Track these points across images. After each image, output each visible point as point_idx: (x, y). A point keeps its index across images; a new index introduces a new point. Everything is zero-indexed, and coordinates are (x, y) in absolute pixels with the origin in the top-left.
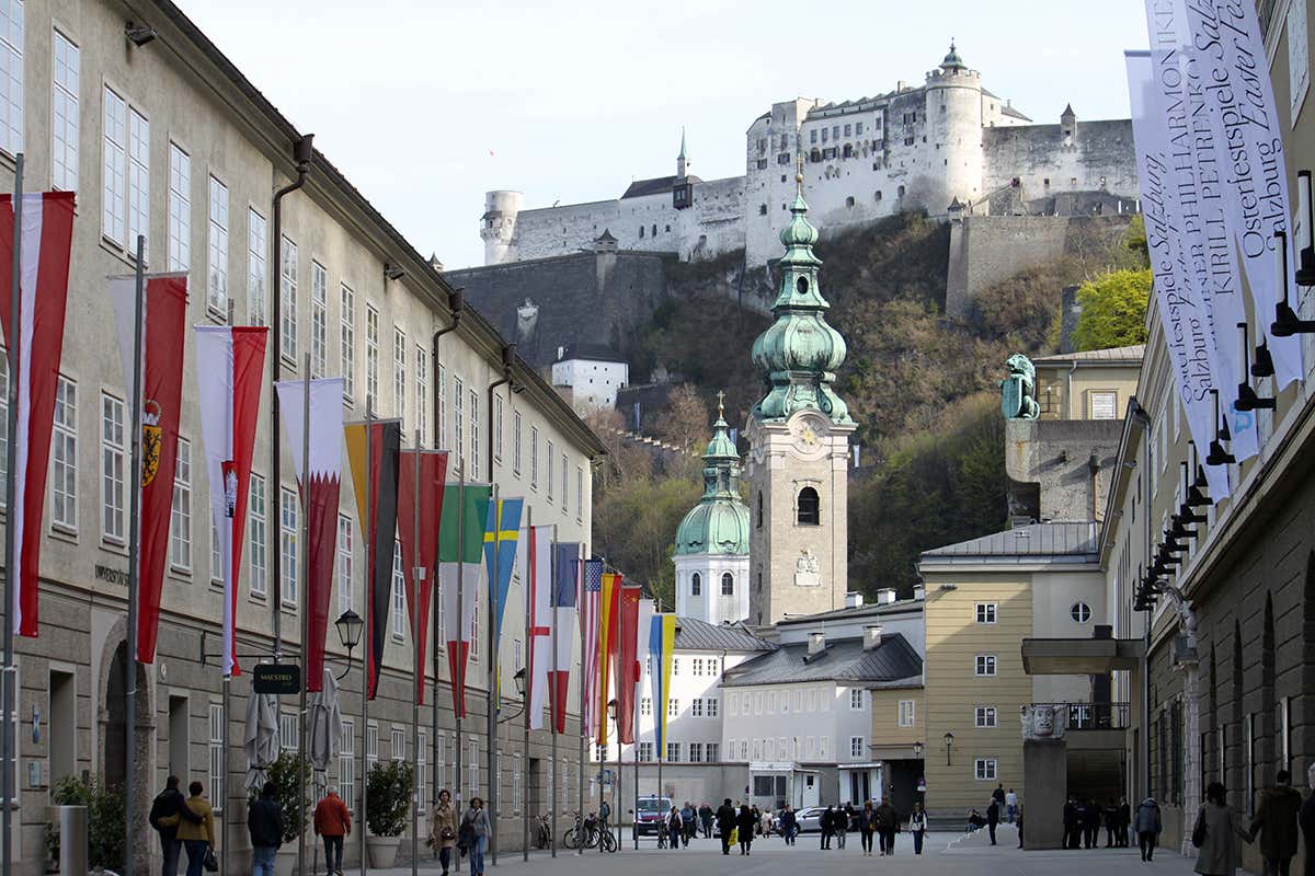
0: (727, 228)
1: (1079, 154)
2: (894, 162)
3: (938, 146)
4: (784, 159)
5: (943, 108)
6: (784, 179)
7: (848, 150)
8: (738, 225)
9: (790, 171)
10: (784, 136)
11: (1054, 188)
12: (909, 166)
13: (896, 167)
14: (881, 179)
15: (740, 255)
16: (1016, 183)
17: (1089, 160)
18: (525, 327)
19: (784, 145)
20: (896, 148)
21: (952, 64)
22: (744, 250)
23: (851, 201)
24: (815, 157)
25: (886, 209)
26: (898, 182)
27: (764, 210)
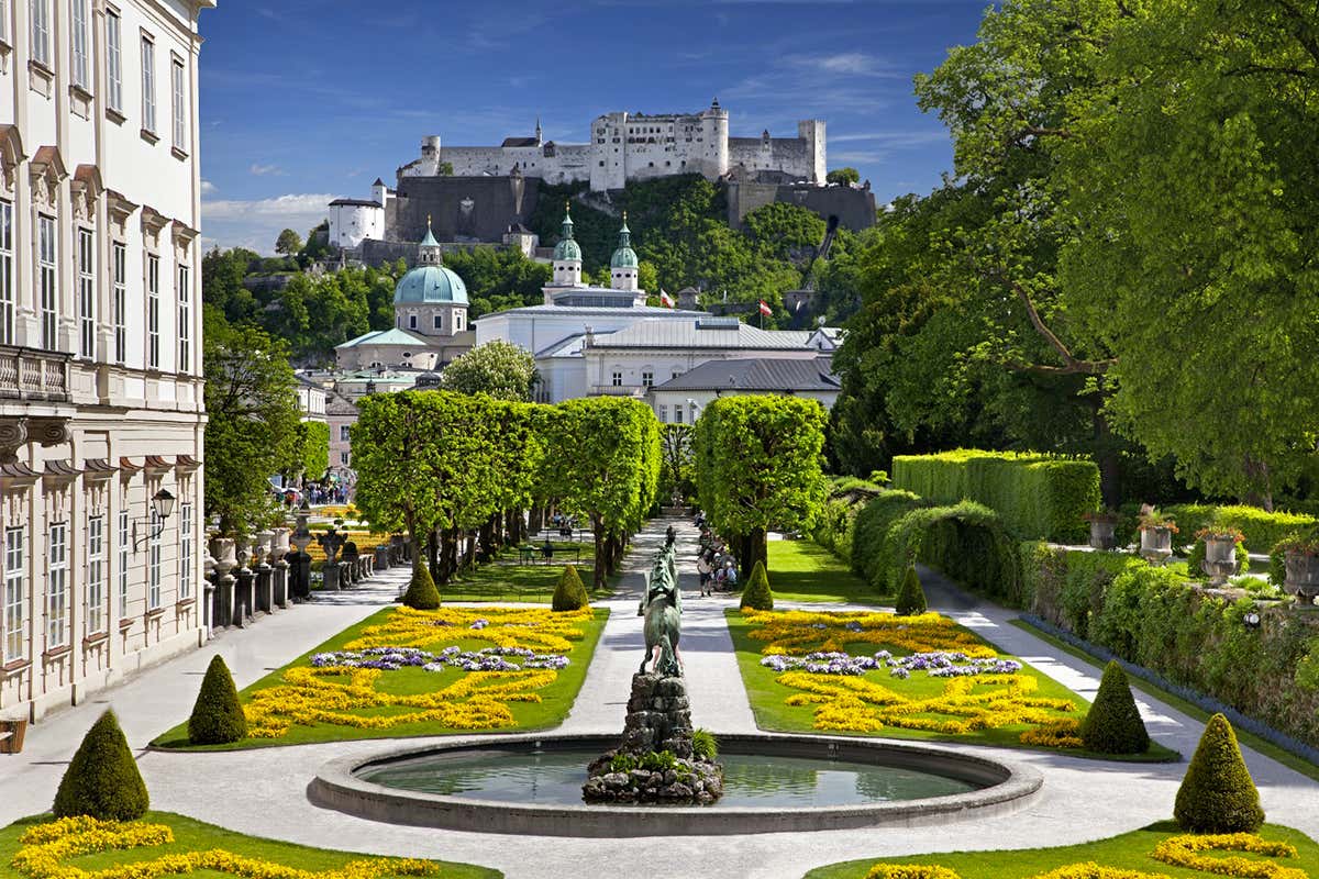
0: (576, 170)
1: (770, 153)
2: (679, 149)
3: (712, 146)
4: (616, 141)
5: (715, 129)
6: (616, 150)
7: (651, 140)
8: (584, 169)
9: (620, 147)
10: (616, 130)
11: (760, 168)
12: (688, 151)
13: (680, 151)
14: (670, 156)
15: (587, 184)
16: (743, 164)
17: (775, 156)
18: (467, 211)
19: (616, 134)
20: (681, 143)
21: (716, 107)
22: (589, 182)
23: (651, 164)
24: (631, 141)
25: (674, 170)
26: (682, 159)
27: (602, 164)
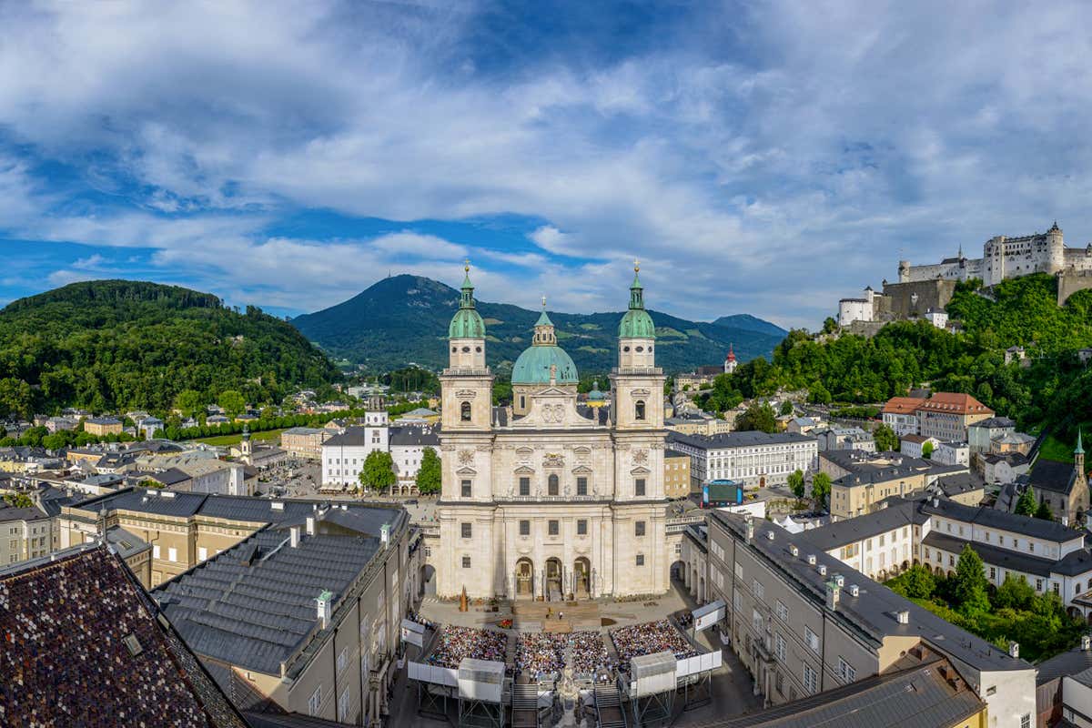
0: (976, 274)
2: (1034, 257)
3: (1052, 253)
4: (997, 254)
5: (1051, 241)
6: (996, 260)
7: (1018, 253)
8: (980, 273)
9: (1000, 258)
10: (997, 247)
11: (1085, 268)
12: (1039, 258)
13: (1034, 259)
14: (1029, 262)
16: (1073, 266)
18: (914, 302)
19: (997, 250)
20: (1035, 253)
21: (1055, 228)
22: (982, 281)
23: (1018, 268)
24: (1007, 254)
25: (1031, 271)
26: (1035, 263)
27: (989, 270)
